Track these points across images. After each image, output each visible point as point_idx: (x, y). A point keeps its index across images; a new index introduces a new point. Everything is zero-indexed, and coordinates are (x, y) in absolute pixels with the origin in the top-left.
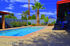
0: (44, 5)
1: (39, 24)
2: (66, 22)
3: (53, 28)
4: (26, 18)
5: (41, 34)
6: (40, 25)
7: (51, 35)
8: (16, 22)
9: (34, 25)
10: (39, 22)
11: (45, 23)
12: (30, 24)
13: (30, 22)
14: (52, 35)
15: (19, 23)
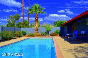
0: (44, 8)
4: (14, 24)
6: (40, 35)
8: (8, 32)
9: (32, 36)
12: (25, 34)
13: (24, 31)
15: (12, 33)
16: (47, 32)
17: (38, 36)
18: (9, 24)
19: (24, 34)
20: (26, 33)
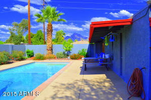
1: (52, 56)
2: (107, 56)
3: (82, 66)
4: (21, 37)
5: (58, 91)
6: (55, 58)
7: (79, 92)
9: (41, 58)
10: (52, 49)
11: (64, 53)
12: (31, 56)
13: (30, 50)
14: (81, 92)
15: (5, 55)
16: (66, 53)
17: (50, 58)
18: (12, 36)
19: (29, 55)
20: (33, 53)
